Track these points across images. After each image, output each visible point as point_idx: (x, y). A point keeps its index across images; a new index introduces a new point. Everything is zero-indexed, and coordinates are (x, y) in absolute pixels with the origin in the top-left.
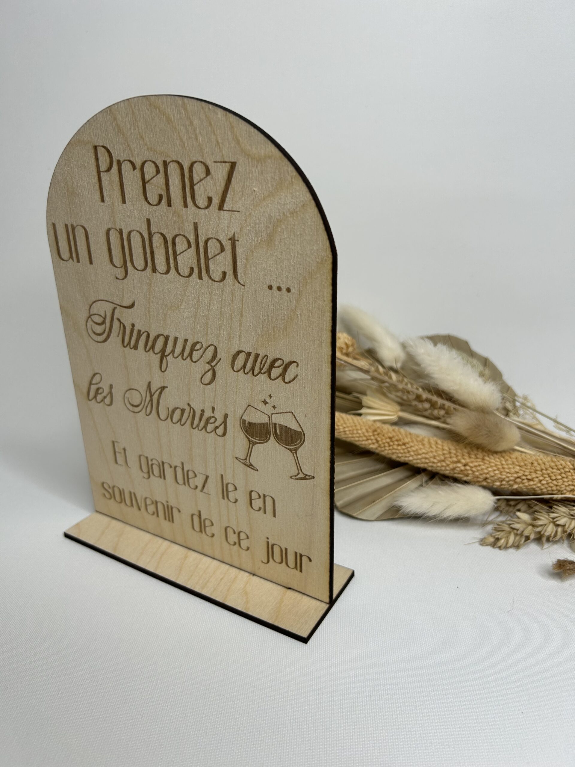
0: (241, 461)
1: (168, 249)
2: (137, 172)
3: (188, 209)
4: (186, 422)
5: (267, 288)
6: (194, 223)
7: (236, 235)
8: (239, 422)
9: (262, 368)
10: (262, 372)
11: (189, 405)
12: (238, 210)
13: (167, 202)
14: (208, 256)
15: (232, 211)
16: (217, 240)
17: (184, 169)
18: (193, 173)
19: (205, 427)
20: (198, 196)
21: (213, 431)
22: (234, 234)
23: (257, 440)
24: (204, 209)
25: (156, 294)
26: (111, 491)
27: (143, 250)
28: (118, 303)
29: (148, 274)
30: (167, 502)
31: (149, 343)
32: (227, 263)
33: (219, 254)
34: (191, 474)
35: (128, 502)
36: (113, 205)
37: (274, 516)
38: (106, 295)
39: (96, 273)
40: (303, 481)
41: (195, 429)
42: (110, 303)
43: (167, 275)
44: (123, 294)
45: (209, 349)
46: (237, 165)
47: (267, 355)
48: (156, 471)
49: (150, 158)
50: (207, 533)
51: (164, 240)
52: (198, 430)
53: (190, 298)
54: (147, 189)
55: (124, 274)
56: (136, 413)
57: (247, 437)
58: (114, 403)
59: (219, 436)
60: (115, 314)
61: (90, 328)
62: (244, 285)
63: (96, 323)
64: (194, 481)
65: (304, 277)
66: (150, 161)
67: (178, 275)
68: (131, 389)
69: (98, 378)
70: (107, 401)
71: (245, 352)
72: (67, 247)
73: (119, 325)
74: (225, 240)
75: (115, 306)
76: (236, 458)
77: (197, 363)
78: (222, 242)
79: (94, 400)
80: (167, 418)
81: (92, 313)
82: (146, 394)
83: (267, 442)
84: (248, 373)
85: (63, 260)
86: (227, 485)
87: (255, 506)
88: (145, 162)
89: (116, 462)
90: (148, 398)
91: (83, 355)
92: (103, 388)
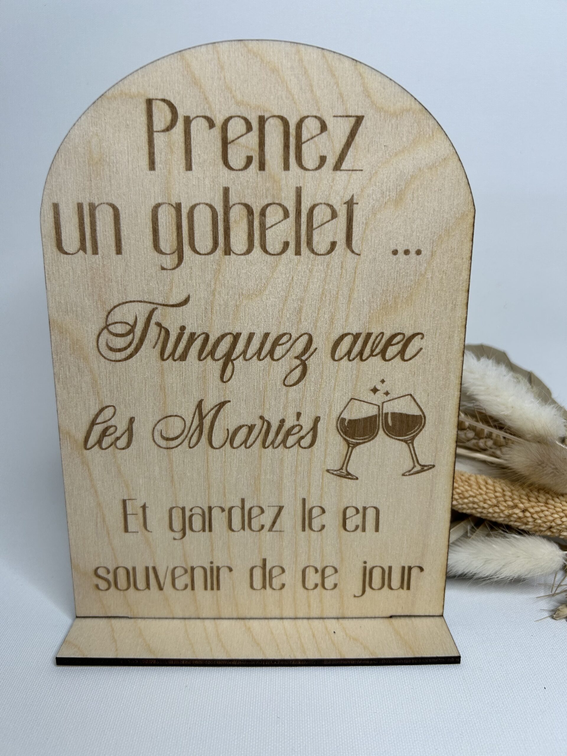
0: (335, 473)
1: (253, 222)
2: (216, 132)
3: (290, 172)
4: (254, 442)
5: (391, 255)
6: (297, 188)
7: (355, 197)
8: (335, 423)
9: (375, 350)
10: (374, 353)
11: (262, 418)
12: (360, 169)
13: (258, 165)
14: (312, 226)
15: (353, 170)
16: (328, 205)
17: (289, 126)
18: (303, 129)
19: (284, 442)
20: (306, 155)
21: (295, 444)
22: (353, 196)
23: (359, 440)
24: (313, 170)
25: (226, 282)
26: (110, 577)
27: (213, 228)
28: (160, 302)
29: (217, 258)
30: (212, 563)
31: (207, 348)
32: (338, 231)
33: (329, 221)
34: (255, 512)
35: (141, 584)
36: (169, 173)
37: (377, 530)
38: (141, 293)
39: (127, 265)
40: (420, 474)
41: (268, 447)
42: (145, 304)
43: (247, 256)
44: (171, 289)
45: (300, 340)
46: (364, 122)
47: (382, 333)
48: (197, 523)
49: (239, 114)
50: (274, 586)
51: (248, 211)
52: (273, 447)
53: (280, 280)
54: (229, 151)
55: (176, 262)
56: (172, 448)
57: (345, 439)
58: (134, 443)
59: (305, 448)
60: (153, 317)
61: (104, 343)
62: (359, 255)
63: (117, 335)
64: (259, 520)
65: (440, 235)
66: (239, 116)
67: (264, 254)
68: (166, 417)
69: (108, 413)
70: (122, 443)
71: (352, 334)
72: (76, 235)
73: (158, 331)
74: (339, 204)
75: (155, 306)
76: (328, 471)
77: (280, 360)
78: (335, 207)
79: (97, 446)
80: (225, 443)
81: (110, 321)
82: (193, 418)
83: (373, 439)
84: (354, 359)
85: (66, 253)
86: (310, 511)
87: (350, 525)
88: (231, 118)
89: (126, 530)
90: (196, 422)
91: (84, 385)
92: (115, 426)
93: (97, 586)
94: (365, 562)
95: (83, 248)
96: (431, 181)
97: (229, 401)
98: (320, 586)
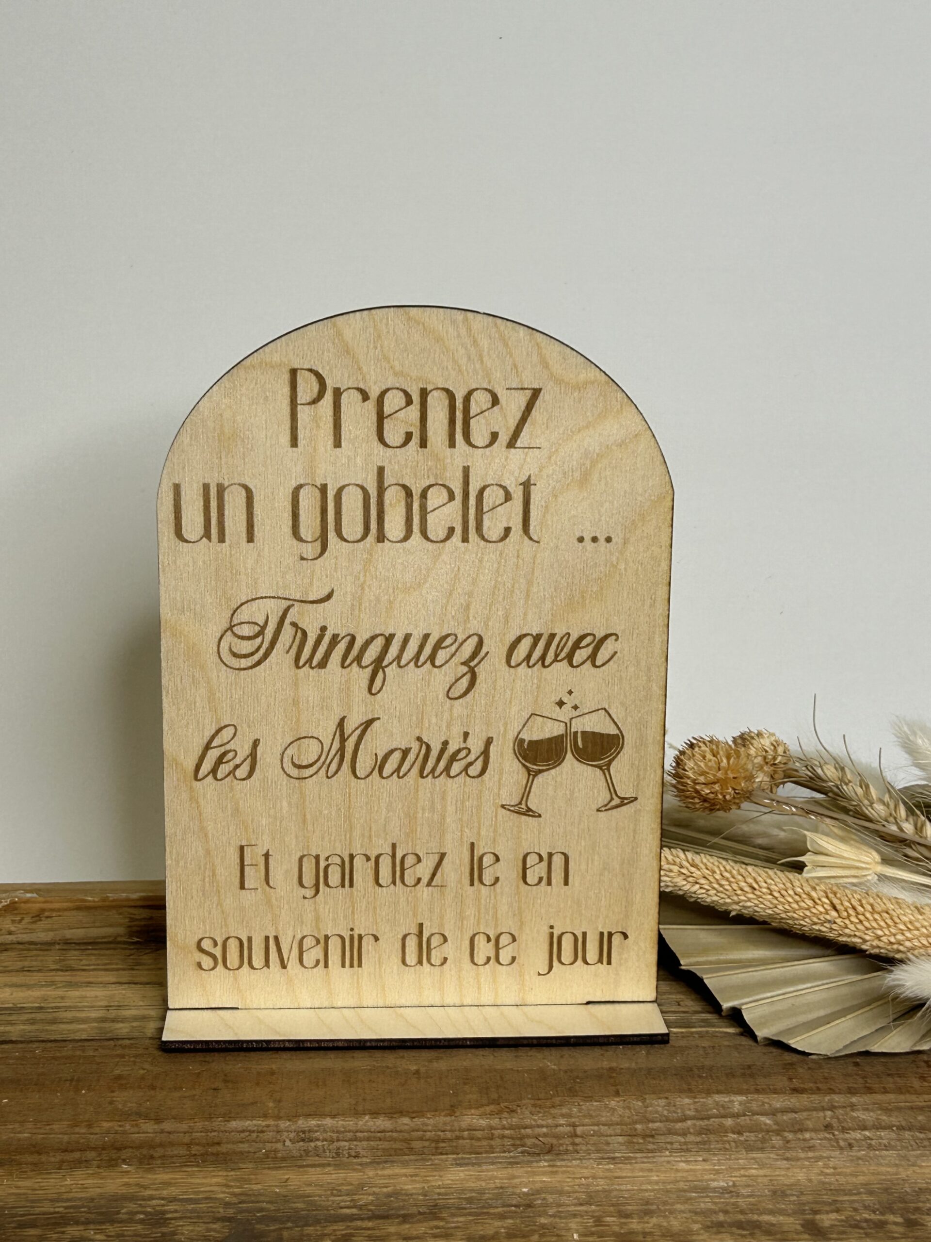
0: (512, 808)
1: (412, 506)
2: (371, 405)
3: (456, 449)
4: (409, 770)
5: (576, 542)
6: (464, 467)
7: (533, 478)
8: (512, 745)
9: (559, 654)
10: (559, 658)
11: (419, 739)
12: (538, 446)
13: (419, 442)
14: (482, 509)
15: (529, 448)
16: (501, 486)
17: (455, 399)
18: (471, 403)
19: (447, 769)
20: (474, 431)
21: (461, 773)
22: (530, 476)
23: (541, 766)
24: (482, 448)
25: (378, 573)
26: (218, 952)
27: (364, 512)
28: (297, 598)
29: (368, 546)
30: (352, 930)
31: (352, 652)
32: (513, 515)
33: (502, 504)
34: (410, 860)
35: (258, 961)
36: (315, 450)
37: (566, 883)
38: (275, 588)
39: (259, 555)
40: (619, 809)
41: (427, 776)
42: (280, 600)
43: (404, 543)
44: (311, 583)
45: (468, 642)
46: (542, 394)
47: (569, 634)
48: (334, 877)
49: (397, 385)
50: (433, 962)
51: (407, 493)
52: (434, 777)
53: (442, 571)
54: (386, 426)
55: (319, 551)
56: (305, 778)
57: (524, 765)
58: (257, 771)
59: (474, 777)
60: (288, 616)
61: (227, 648)
62: (538, 542)
63: (243, 638)
64: (415, 872)
65: (634, 520)
66: (398, 389)
67: (425, 541)
68: (299, 739)
69: (227, 733)
70: (241, 772)
71: (532, 635)
72: (200, 519)
73: (293, 633)
74: (513, 485)
75: (291, 602)
76: (503, 806)
77: (444, 667)
78: (509, 488)
79: (211, 775)
80: (372, 772)
81: (235, 621)
82: (333, 740)
83: (559, 764)
84: (534, 665)
85: (187, 541)
86: (481, 859)
87: (531, 878)
88: (387, 390)
89: (242, 887)
90: (336, 745)
91: (198, 699)
92: (234, 751)
93: (199, 965)
94: (552, 927)
95: (207, 535)
96: (622, 459)
97: (379, 718)
98: (492, 961)
